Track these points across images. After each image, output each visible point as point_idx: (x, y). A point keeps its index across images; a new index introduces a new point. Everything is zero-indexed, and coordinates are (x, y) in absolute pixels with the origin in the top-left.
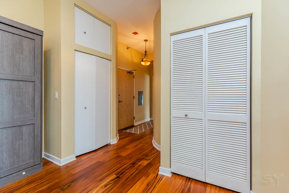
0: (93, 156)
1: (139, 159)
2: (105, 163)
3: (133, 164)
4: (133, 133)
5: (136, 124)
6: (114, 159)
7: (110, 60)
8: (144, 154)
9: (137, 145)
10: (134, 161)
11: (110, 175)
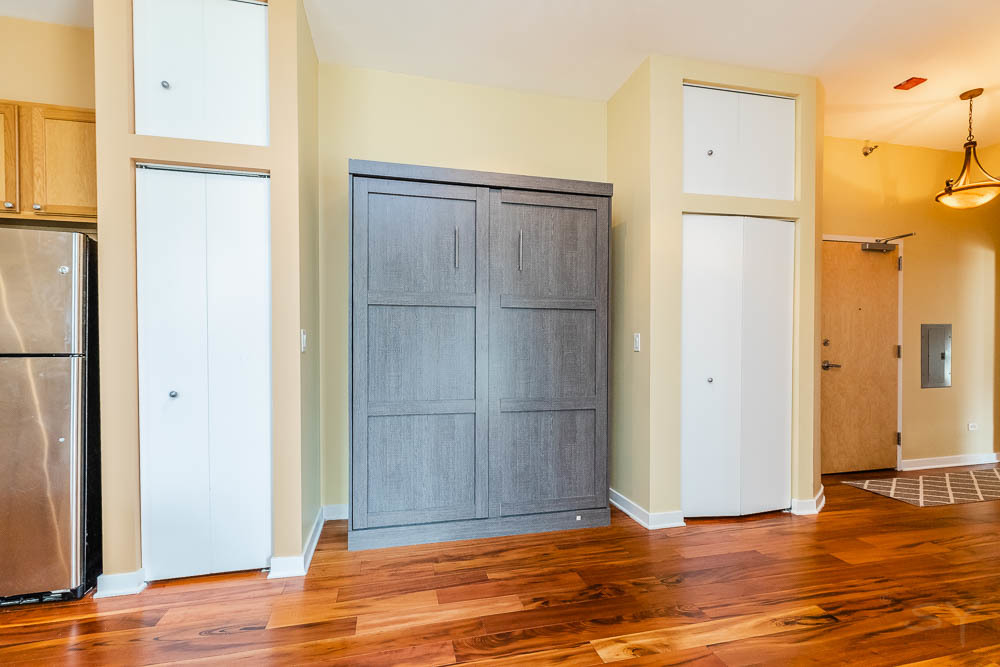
0: (734, 530)
1: (929, 595)
2: (776, 561)
3: (898, 601)
4: (892, 495)
5: (904, 465)
6: (812, 560)
7: (793, 220)
8: (953, 584)
9: (919, 544)
10: (899, 594)
11: (798, 599)
